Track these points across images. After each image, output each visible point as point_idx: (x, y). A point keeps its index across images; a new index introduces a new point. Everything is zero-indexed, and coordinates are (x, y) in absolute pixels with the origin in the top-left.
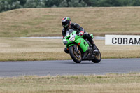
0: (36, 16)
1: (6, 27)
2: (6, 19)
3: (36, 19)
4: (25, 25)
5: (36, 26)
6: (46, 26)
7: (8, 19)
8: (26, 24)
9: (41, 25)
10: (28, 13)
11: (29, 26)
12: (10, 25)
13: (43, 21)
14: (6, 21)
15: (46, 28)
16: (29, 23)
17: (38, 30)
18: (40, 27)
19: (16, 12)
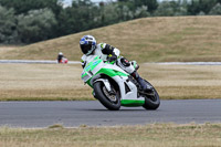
0: (173, 30)
1: (125, 47)
3: (173, 33)
4: (155, 44)
5: (173, 45)
6: (188, 45)
7: (129, 34)
9: (180, 44)
10: (160, 25)
11: (162, 46)
12: (132, 43)
13: (183, 37)
15: (188, 48)
16: (162, 41)
17: (176, 51)
18: (178, 47)
19: (141, 23)
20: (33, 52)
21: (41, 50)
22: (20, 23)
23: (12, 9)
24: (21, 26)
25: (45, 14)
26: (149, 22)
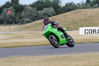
0: (90, 15)
1: (68, 24)
2: (68, 18)
3: (89, 17)
4: (81, 22)
5: (89, 22)
6: (96, 21)
7: (70, 18)
8: (82, 20)
9: (93, 21)
10: (84, 13)
11: (84, 22)
12: (71, 22)
13: (94, 18)
14: (68, 19)
15: (96, 23)
16: (85, 20)
17: (91, 24)
18: (92, 23)
19: (75, 12)
20: (26, 28)
21: (30, 26)
22: (39, 15)
23: (35, 8)
24: (40, 16)
25: (50, 10)
26: (79, 12)
